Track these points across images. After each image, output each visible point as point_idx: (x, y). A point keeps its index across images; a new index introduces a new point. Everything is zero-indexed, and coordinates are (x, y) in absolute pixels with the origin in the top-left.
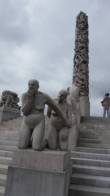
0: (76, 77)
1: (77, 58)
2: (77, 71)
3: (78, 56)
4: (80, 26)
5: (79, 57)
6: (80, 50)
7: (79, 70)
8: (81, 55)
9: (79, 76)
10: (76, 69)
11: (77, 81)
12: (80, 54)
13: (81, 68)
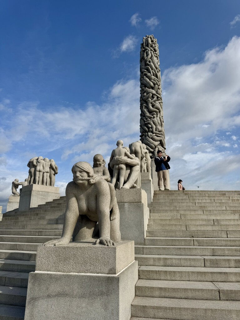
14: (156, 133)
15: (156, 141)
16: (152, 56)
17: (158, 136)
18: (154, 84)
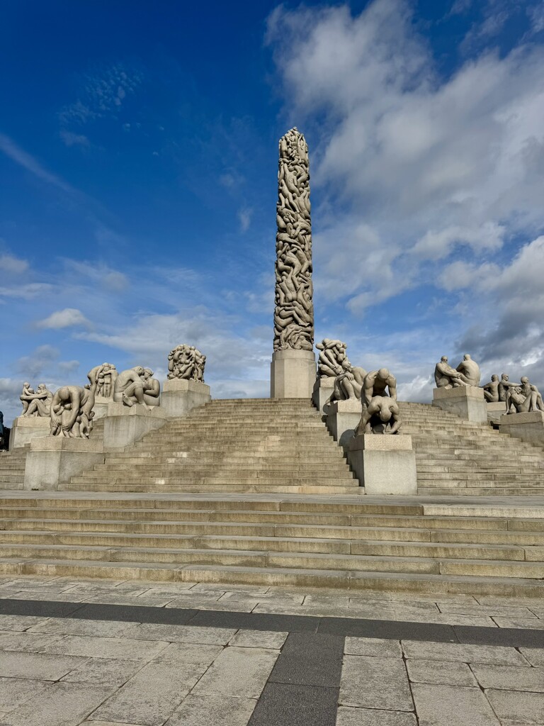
0: (295, 302)
1: (295, 253)
2: (298, 286)
3: (298, 249)
4: (299, 172)
5: (301, 252)
6: (302, 235)
7: (303, 286)
8: (304, 250)
9: (304, 302)
10: (297, 283)
11: (300, 312)
12: (303, 246)
13: (307, 284)
14: (284, 306)
15: (284, 319)
16: (285, 173)
17: (286, 310)
18: (286, 223)
